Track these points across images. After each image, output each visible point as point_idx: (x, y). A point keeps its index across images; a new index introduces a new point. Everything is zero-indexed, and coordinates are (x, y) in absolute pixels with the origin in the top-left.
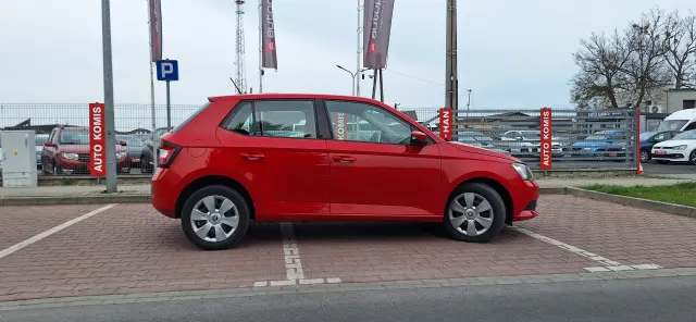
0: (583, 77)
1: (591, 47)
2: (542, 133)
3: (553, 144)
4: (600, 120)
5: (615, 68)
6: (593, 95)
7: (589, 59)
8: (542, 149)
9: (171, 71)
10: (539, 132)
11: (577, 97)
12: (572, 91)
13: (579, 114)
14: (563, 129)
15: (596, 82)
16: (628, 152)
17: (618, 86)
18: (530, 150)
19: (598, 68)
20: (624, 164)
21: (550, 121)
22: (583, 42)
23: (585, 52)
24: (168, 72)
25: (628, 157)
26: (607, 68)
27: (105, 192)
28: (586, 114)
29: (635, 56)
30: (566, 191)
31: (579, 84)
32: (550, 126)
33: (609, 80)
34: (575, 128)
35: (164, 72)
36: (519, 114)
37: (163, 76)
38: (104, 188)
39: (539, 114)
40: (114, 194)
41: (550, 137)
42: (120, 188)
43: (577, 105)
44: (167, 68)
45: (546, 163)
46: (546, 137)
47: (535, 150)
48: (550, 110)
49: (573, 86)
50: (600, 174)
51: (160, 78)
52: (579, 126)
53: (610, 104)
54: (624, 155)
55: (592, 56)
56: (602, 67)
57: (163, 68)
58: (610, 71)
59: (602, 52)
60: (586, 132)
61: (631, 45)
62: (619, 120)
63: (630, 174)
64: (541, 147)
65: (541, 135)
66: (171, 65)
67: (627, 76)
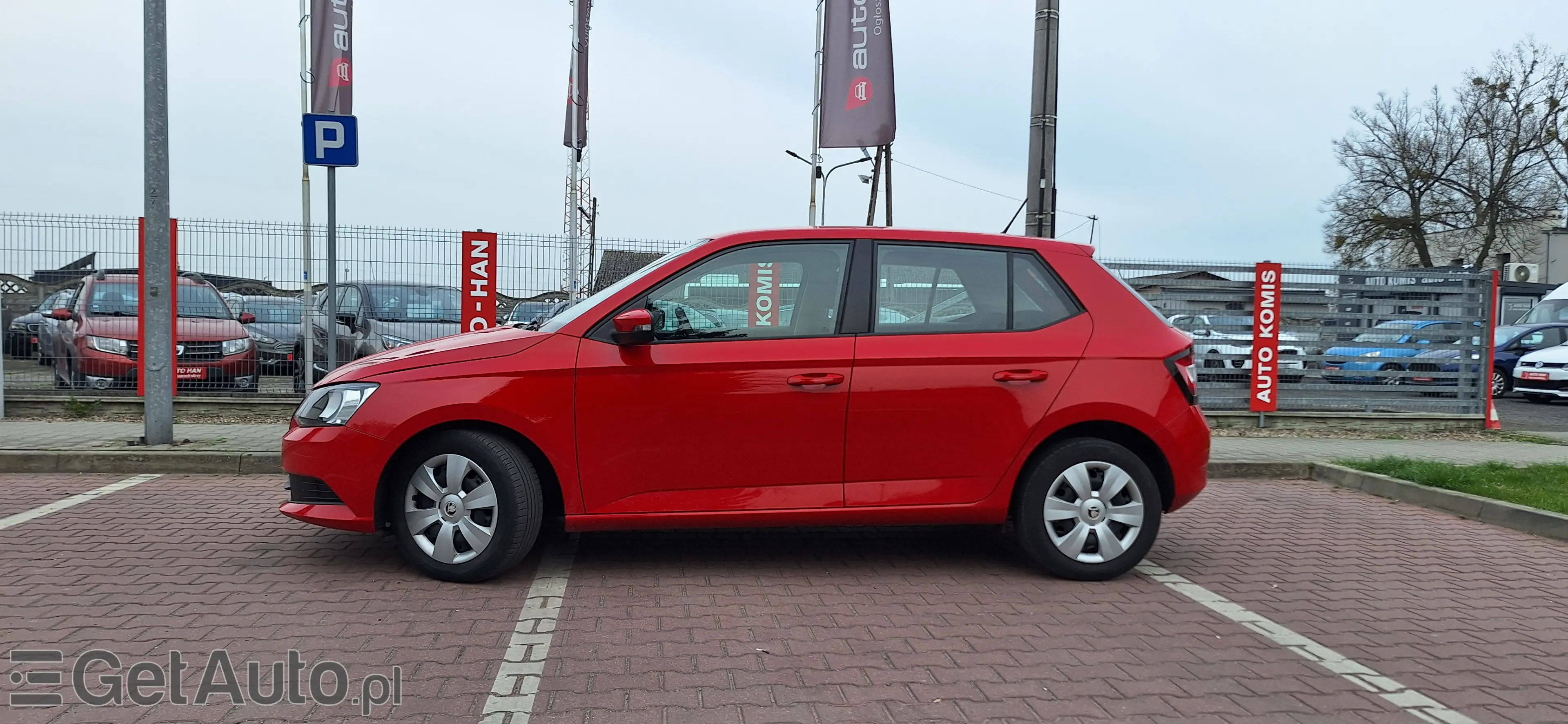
0: (1354, 193)
1: (1376, 126)
2: (1258, 322)
3: (1281, 348)
4: (1392, 295)
5: (1430, 177)
6: (1377, 236)
7: (1370, 154)
8: (1256, 361)
9: (339, 143)
10: (1250, 321)
11: (1340, 241)
12: (1328, 226)
13: (1344, 278)
14: (1307, 313)
15: (1385, 208)
16: (1463, 375)
17: (1435, 217)
18: (1228, 364)
19: (1391, 173)
20: (1452, 402)
21: (1278, 293)
22: (1358, 114)
23: (1362, 136)
24: (331, 144)
25: (1463, 388)
26: (1412, 176)
27: (143, 441)
28: (1360, 279)
29: (1478, 148)
30: (1313, 472)
31: (1343, 209)
32: (1278, 305)
33: (1415, 203)
34: (1332, 311)
35: (322, 145)
36: (1203, 274)
37: (320, 154)
38: (137, 430)
39: (1251, 277)
40: (162, 449)
41: (1275, 332)
42: (181, 431)
43: (1337, 257)
44: (330, 135)
45: (1264, 396)
46: (1266, 333)
47: (1238, 362)
48: (1278, 268)
49: (1330, 214)
50: (1395, 427)
51: (310, 157)
52: (1342, 308)
53: (1416, 258)
54: (1454, 382)
55: (1377, 147)
56: (1401, 173)
57: (319, 135)
58: (1418, 184)
59: (1401, 138)
60: (1357, 323)
61: (1468, 124)
62: (1438, 296)
63: (1466, 429)
64: (1253, 356)
65: (1254, 329)
66: (339, 127)
67: (1457, 195)
